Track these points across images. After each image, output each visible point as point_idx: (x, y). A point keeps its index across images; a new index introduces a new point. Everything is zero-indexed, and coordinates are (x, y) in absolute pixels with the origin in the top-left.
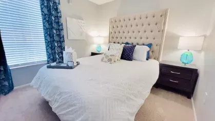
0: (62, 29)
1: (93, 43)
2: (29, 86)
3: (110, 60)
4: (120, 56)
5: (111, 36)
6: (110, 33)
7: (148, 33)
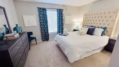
0: (63, 21)
1: (75, 25)
2: (54, 40)
3: (81, 34)
4: (86, 33)
5: (84, 22)
6: (84, 21)
7: (105, 22)
